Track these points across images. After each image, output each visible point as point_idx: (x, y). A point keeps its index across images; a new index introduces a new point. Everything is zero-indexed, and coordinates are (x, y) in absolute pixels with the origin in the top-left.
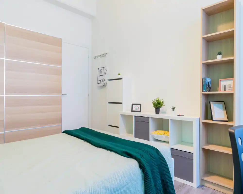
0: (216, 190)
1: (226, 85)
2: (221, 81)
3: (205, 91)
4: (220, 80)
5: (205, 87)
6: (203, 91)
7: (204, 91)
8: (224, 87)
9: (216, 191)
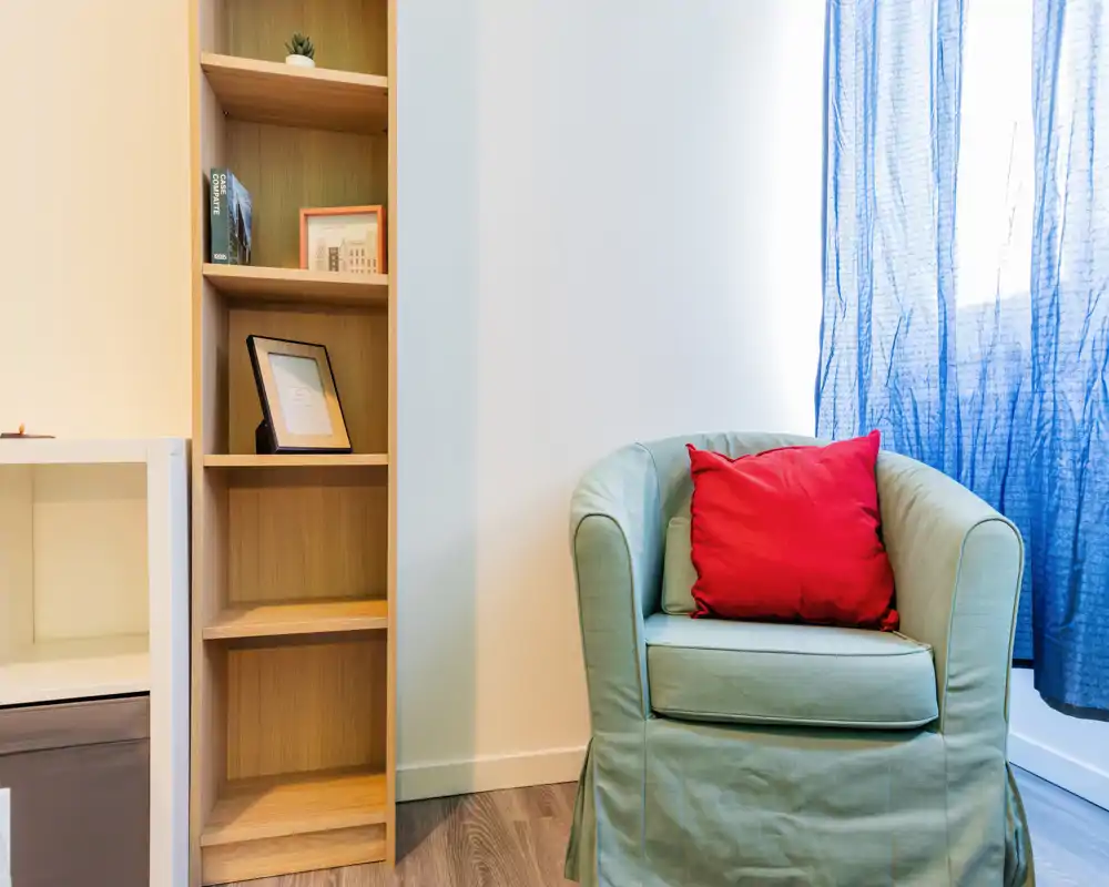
0: (295, 874)
1: (337, 249)
2: (311, 219)
3: (223, 257)
4: (307, 216)
5: (221, 233)
6: (209, 259)
7: (216, 256)
8: (328, 254)
9: (294, 880)
